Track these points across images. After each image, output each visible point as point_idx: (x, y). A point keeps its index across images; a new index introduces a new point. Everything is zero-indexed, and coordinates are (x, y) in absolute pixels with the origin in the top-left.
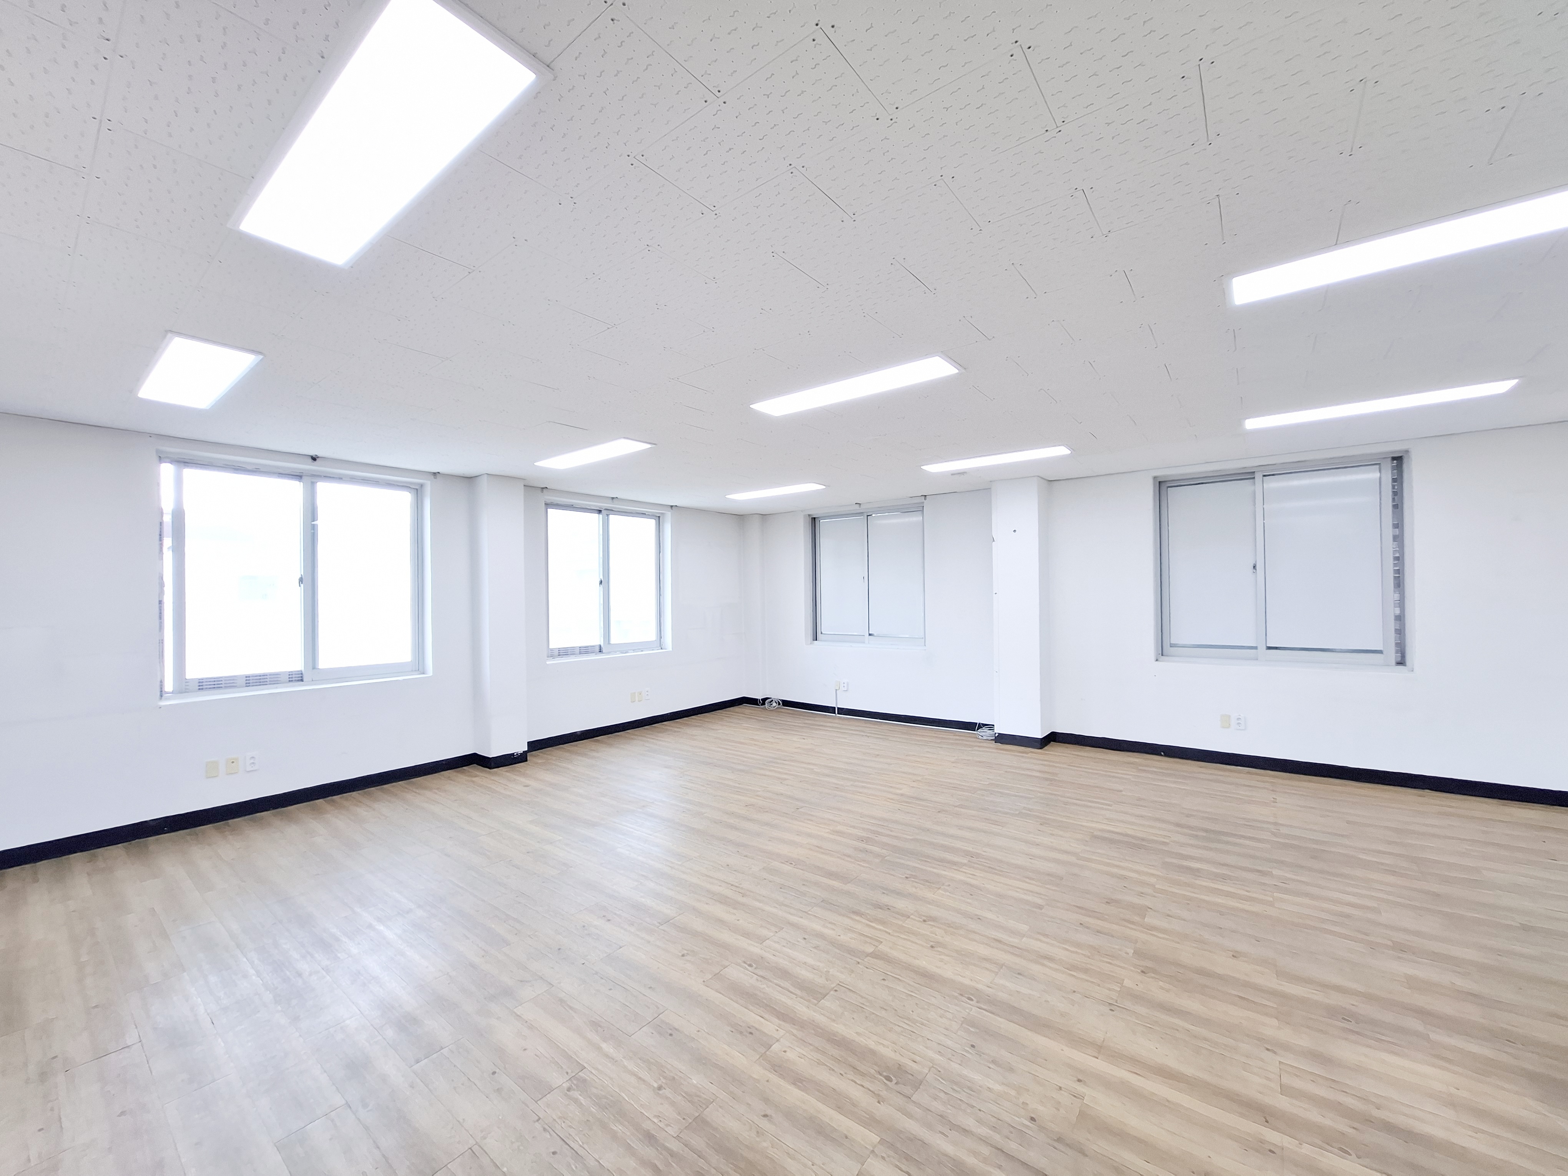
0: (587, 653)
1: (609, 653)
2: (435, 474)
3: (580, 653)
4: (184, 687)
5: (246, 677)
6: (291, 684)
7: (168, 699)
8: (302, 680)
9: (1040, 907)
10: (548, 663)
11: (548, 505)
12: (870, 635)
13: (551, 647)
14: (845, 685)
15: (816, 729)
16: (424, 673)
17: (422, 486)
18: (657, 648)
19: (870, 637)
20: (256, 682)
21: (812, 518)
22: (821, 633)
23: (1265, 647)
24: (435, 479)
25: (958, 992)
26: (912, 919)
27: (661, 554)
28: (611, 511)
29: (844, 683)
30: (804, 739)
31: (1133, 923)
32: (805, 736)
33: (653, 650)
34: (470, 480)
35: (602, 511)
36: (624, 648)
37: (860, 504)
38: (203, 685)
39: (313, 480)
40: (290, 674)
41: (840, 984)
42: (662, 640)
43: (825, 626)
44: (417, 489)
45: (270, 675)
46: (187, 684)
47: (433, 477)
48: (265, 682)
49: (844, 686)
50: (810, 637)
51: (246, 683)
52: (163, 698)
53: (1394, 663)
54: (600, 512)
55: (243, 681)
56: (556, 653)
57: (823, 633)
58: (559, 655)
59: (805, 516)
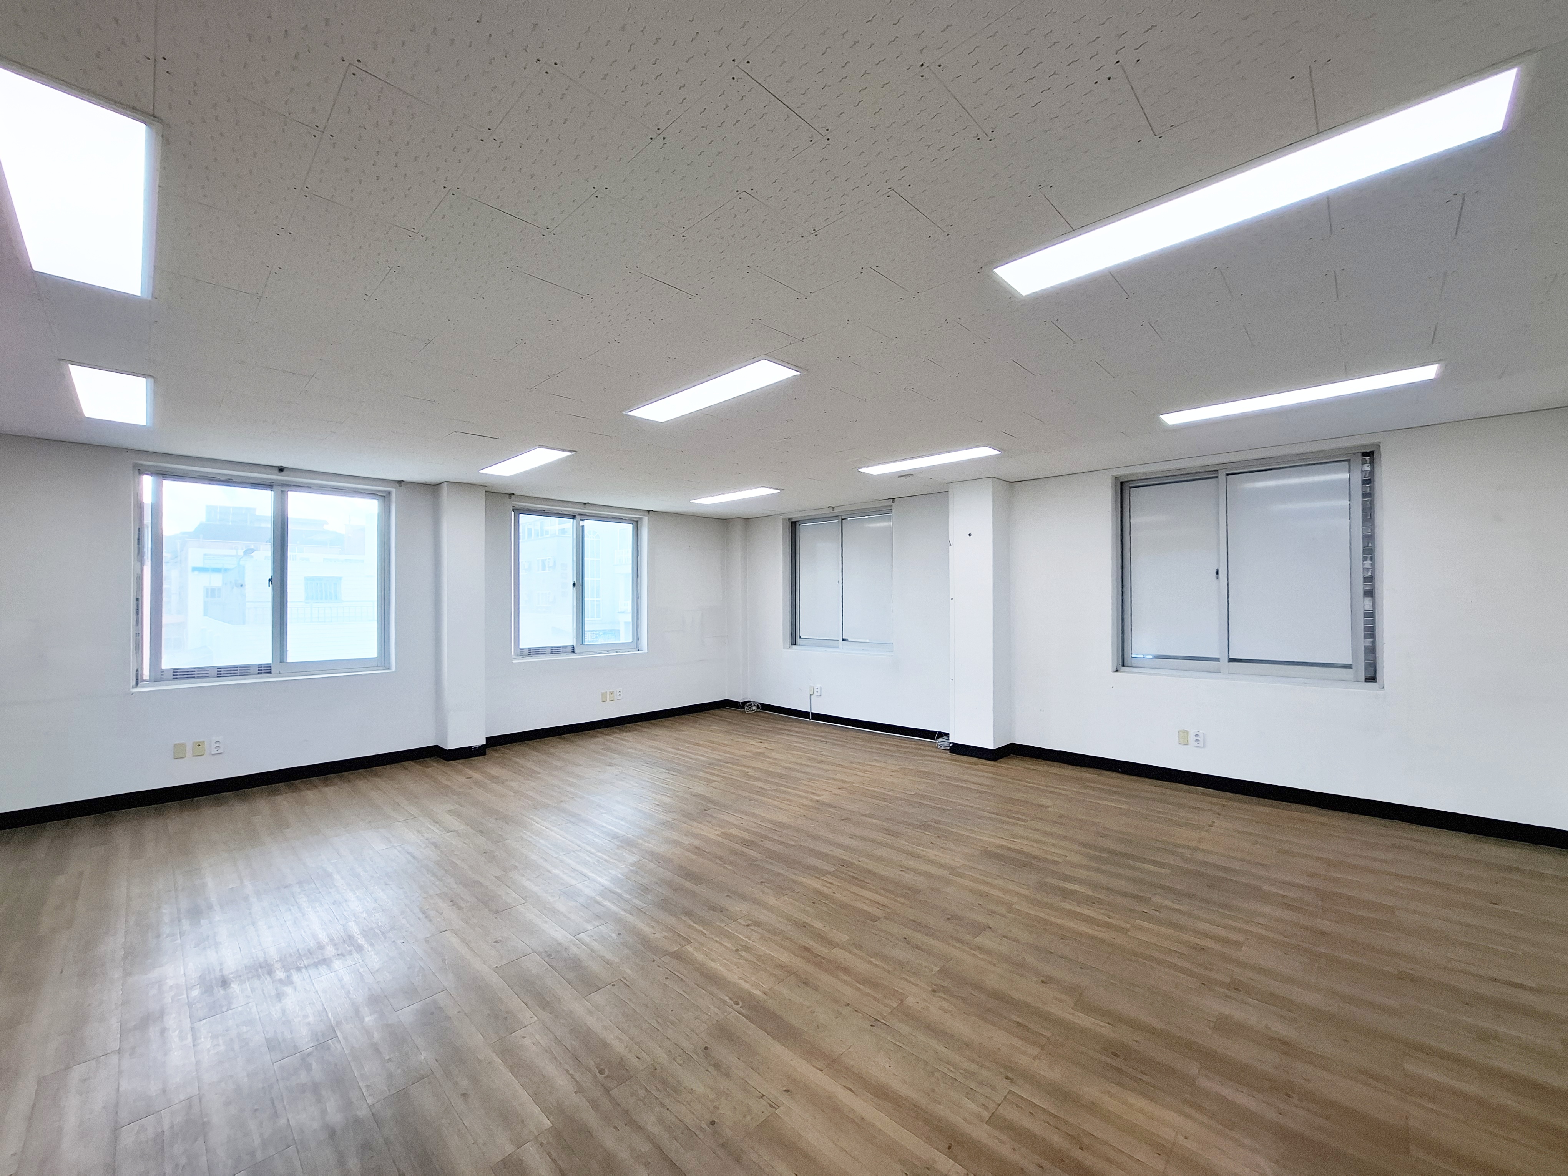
0: (559, 653)
1: (581, 653)
2: (400, 482)
3: (552, 653)
4: (159, 676)
5: (218, 669)
6: (260, 675)
7: (143, 686)
8: (270, 673)
9: (875, 919)
10: (513, 661)
11: (518, 511)
12: (843, 640)
13: (521, 647)
14: (819, 690)
15: (779, 734)
16: (389, 669)
17: (389, 493)
18: (634, 650)
19: (843, 642)
20: (227, 674)
21: (792, 522)
22: (800, 638)
23: (1227, 660)
24: (400, 487)
25: (730, 995)
26: (739, 923)
27: (639, 558)
28: (584, 516)
29: (817, 688)
30: (761, 743)
31: (961, 942)
32: (764, 740)
33: (628, 651)
34: (433, 488)
35: (576, 516)
36: (598, 649)
37: (833, 507)
38: (178, 675)
39: (283, 489)
40: (260, 666)
41: (622, 979)
42: (639, 642)
43: (804, 631)
44: (385, 496)
45: (240, 667)
46: (162, 673)
47: (397, 485)
48: (235, 673)
49: (817, 691)
50: (789, 642)
51: (218, 674)
52: (139, 685)
53: (1363, 679)
54: (574, 517)
55: (215, 672)
56: (527, 652)
57: (802, 637)
58: (529, 654)
59: (784, 519)
